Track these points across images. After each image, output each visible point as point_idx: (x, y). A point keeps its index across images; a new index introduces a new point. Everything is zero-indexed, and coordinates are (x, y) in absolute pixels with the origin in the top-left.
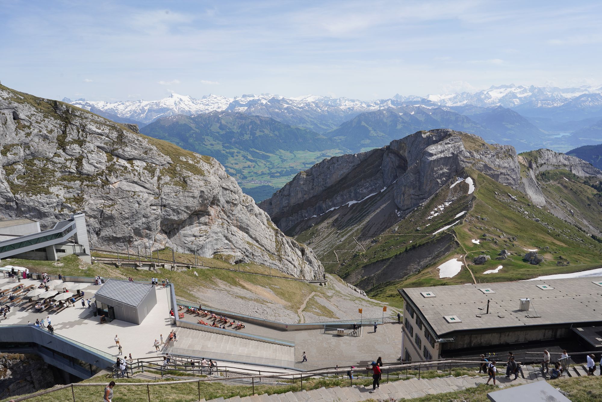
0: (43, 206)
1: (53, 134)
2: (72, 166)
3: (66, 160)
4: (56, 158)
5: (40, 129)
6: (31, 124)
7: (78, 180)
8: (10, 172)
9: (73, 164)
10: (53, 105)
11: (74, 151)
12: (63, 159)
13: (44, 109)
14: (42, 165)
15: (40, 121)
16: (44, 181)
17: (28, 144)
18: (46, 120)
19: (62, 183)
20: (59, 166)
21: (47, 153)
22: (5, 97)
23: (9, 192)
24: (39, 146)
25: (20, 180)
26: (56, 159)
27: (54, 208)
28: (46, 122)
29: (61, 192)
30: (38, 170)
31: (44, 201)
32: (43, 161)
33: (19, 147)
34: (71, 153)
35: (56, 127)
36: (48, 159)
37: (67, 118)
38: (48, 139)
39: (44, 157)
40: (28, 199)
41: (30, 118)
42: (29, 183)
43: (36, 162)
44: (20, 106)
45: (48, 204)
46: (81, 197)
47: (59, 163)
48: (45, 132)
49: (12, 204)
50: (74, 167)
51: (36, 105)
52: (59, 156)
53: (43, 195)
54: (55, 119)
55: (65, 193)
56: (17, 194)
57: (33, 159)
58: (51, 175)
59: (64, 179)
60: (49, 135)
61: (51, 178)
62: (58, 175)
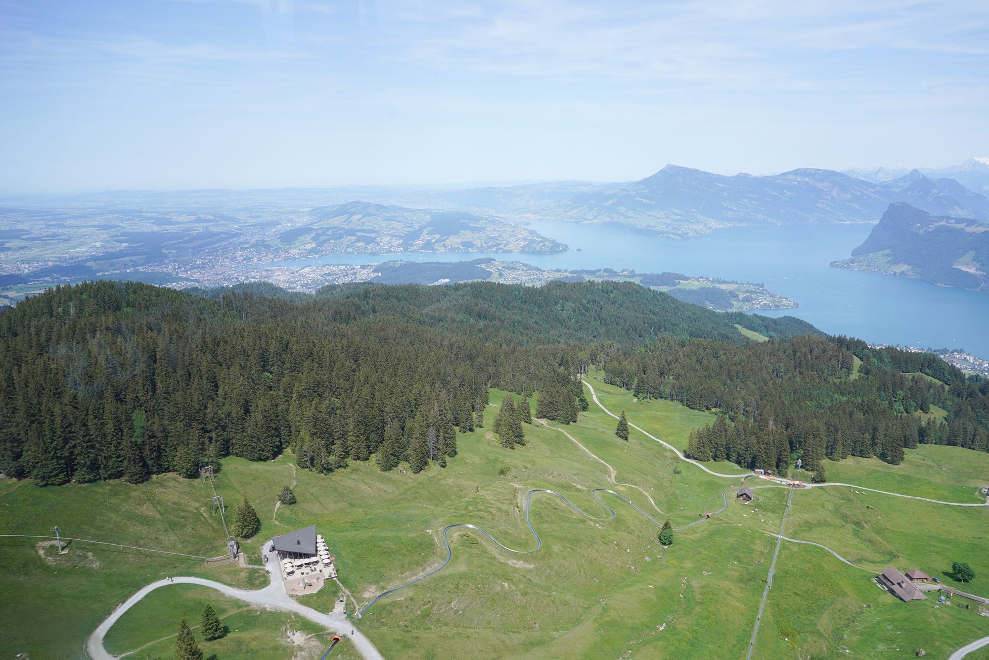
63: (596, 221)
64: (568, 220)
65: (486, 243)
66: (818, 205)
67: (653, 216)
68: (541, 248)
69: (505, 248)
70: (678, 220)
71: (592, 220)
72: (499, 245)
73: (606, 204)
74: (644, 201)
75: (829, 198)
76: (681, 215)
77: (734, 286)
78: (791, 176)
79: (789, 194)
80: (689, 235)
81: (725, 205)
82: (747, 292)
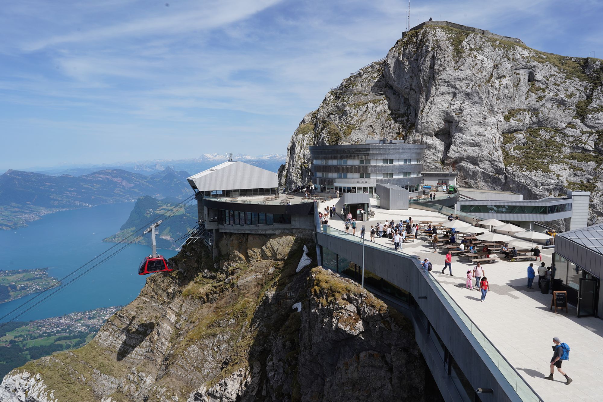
0: (536, 186)
1: (572, 99)
2: (589, 141)
3: (583, 133)
4: (570, 129)
5: (558, 92)
6: (547, 87)
7: (593, 161)
8: (508, 140)
9: (591, 138)
10: (582, 63)
11: (597, 121)
12: (578, 131)
13: (569, 69)
14: (548, 137)
15: (559, 83)
16: (546, 155)
17: (537, 109)
18: (568, 81)
19: (569, 161)
20: (571, 139)
21: (559, 122)
22: (525, 56)
23: (500, 162)
24: (550, 113)
25: (516, 151)
26: (569, 131)
27: (550, 191)
28: (567, 84)
29: (564, 173)
30: (541, 142)
31: (539, 179)
32: (551, 131)
33: (526, 112)
34: (591, 124)
35: (579, 90)
36: (558, 130)
37: (598, 78)
38: (564, 105)
39: (552, 128)
40: (520, 174)
41: (548, 80)
42: (526, 155)
43: (541, 132)
44: (540, 65)
45: (542, 185)
46: (593, 184)
47: (572, 136)
48: (563, 96)
49: (500, 177)
50: (592, 144)
51: (560, 65)
52: (574, 127)
53: (540, 172)
54: (580, 80)
55: (570, 175)
56: (510, 166)
57: (539, 129)
58: (557, 150)
59: (573, 158)
60: (567, 100)
61: (555, 153)
62: (566, 150)
66: (115, 191)
70: (15, 212)
75: (122, 187)
76: (18, 207)
77: (21, 276)
78: (97, 175)
79: (98, 186)
80: (18, 225)
81: (52, 197)
82: (28, 280)
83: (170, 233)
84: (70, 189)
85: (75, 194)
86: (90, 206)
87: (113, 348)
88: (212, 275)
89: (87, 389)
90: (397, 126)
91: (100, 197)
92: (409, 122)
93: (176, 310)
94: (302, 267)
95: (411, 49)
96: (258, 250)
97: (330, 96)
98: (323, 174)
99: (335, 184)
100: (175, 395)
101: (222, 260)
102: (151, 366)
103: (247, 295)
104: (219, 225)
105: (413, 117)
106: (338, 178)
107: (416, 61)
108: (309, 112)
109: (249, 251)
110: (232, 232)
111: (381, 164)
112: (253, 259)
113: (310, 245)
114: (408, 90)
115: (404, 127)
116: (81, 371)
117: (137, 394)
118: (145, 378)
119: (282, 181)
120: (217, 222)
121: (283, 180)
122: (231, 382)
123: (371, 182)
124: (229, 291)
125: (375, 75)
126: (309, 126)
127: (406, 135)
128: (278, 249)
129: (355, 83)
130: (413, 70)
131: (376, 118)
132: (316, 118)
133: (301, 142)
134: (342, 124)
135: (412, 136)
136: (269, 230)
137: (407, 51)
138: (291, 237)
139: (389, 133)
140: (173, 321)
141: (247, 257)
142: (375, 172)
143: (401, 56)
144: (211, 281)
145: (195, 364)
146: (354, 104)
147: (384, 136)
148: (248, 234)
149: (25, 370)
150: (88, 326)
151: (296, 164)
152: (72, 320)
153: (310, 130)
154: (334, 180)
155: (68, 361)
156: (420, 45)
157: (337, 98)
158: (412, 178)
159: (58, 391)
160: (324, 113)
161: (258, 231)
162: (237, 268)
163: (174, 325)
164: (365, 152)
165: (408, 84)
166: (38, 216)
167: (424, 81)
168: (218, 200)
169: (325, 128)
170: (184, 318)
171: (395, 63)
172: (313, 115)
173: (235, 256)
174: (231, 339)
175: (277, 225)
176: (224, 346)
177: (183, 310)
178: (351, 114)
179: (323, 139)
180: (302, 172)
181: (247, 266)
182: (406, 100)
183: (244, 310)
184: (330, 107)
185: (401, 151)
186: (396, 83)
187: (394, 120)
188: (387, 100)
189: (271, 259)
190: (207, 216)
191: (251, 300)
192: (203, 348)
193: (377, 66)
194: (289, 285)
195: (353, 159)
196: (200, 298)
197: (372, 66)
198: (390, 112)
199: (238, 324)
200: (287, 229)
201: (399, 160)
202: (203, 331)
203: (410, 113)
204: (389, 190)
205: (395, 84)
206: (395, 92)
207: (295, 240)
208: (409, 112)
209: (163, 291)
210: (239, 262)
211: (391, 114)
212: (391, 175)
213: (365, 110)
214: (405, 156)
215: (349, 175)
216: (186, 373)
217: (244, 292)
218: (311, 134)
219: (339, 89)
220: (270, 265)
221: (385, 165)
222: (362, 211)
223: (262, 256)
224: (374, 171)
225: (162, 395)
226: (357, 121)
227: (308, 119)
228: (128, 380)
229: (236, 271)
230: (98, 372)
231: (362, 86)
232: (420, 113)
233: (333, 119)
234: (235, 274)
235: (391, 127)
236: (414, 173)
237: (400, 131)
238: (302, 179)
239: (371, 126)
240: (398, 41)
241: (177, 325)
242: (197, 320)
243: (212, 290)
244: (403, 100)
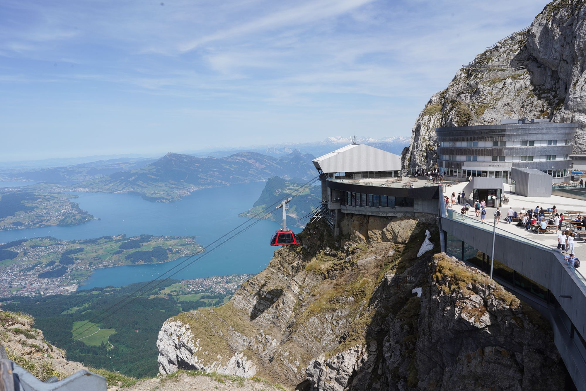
63: (123, 191)
64: (106, 191)
65: (32, 221)
66: (249, 172)
67: (158, 186)
68: (72, 221)
69: (47, 224)
70: (172, 188)
71: (121, 190)
72: (42, 221)
73: (131, 179)
74: (153, 177)
75: (255, 168)
76: (174, 184)
77: (176, 241)
78: (235, 157)
79: (235, 166)
80: (175, 199)
81: (200, 176)
82: (181, 245)
83: (295, 211)
84: (213, 169)
85: (218, 173)
86: (229, 184)
87: (245, 310)
88: (333, 253)
89: (224, 343)
90: (541, 103)
91: (237, 176)
92: (556, 98)
93: (299, 283)
94: (424, 252)
95: (564, 13)
96: (378, 232)
97: (461, 74)
98: (450, 157)
99: (464, 168)
100: (296, 360)
101: (343, 239)
102: (276, 331)
103: (366, 275)
104: (341, 206)
105: (563, 92)
106: (466, 161)
107: (570, 27)
108: (437, 92)
109: (370, 233)
110: (353, 213)
111: (518, 146)
112: (373, 240)
113: (433, 229)
114: (556, 62)
115: (549, 104)
116: (220, 327)
117: (264, 354)
118: (271, 341)
119: (405, 164)
120: (339, 203)
121: (407, 163)
122: (348, 357)
123: (507, 165)
124: (348, 270)
125: (516, 47)
126: (436, 106)
127: (552, 113)
128: (399, 232)
129: (490, 58)
130: (565, 38)
131: (515, 95)
132: (444, 98)
133: (426, 124)
134: (473, 103)
135: (560, 114)
136: (391, 212)
137: (558, 16)
138: (413, 221)
139: (530, 112)
140: (296, 293)
141: (368, 238)
142: (511, 154)
143: (550, 23)
144: (332, 258)
145: (315, 334)
146: (489, 81)
147: (524, 115)
148: (369, 216)
149: (178, 319)
150: (226, 289)
151: (421, 146)
152: (213, 282)
153: (437, 111)
154: (462, 164)
155: (210, 316)
156: (576, 7)
157: (469, 75)
158: (558, 162)
159: (202, 341)
160: (453, 92)
161: (379, 213)
162: (357, 248)
163: (297, 296)
164: (500, 133)
165: (557, 54)
166: (189, 192)
167: (580, 49)
168: (341, 182)
169: (454, 109)
170: (307, 291)
171: (542, 31)
172: (441, 95)
173: (356, 237)
174: (349, 315)
175: (398, 208)
176: (342, 322)
177: (306, 283)
178: (485, 92)
179: (451, 120)
180: (427, 154)
181: (367, 246)
182: (554, 73)
183: (363, 289)
184: (461, 85)
185: (545, 131)
186: (541, 54)
187: (537, 97)
188: (529, 74)
189: (391, 242)
190: (330, 196)
191: (370, 280)
192: (323, 320)
193: (519, 37)
194: (409, 269)
195: (485, 140)
196: (321, 273)
197: (512, 38)
198: (533, 88)
199: (356, 302)
200: (409, 213)
201: (541, 141)
202: (324, 305)
203: (559, 88)
204: (527, 174)
205: (541, 56)
206: (541, 65)
207: (417, 224)
208: (557, 86)
209: (288, 264)
210: (359, 242)
211: (534, 90)
212: (531, 158)
213: (501, 87)
214: (550, 137)
215: (480, 158)
216: (307, 342)
217: (363, 271)
218: (438, 115)
219: (471, 66)
220: (390, 248)
221: (523, 147)
222: (494, 197)
223: (383, 238)
224: (509, 154)
225: (285, 358)
226: (491, 99)
227: (435, 99)
228: (257, 341)
229: (357, 251)
230: (233, 330)
231: (499, 61)
232: (572, 86)
233: (463, 98)
234: (355, 254)
235: (533, 105)
236: (560, 156)
237: (545, 109)
238: (427, 162)
239: (508, 104)
240: (547, 5)
241: (300, 297)
242: (318, 294)
243: (333, 267)
244: (549, 74)
